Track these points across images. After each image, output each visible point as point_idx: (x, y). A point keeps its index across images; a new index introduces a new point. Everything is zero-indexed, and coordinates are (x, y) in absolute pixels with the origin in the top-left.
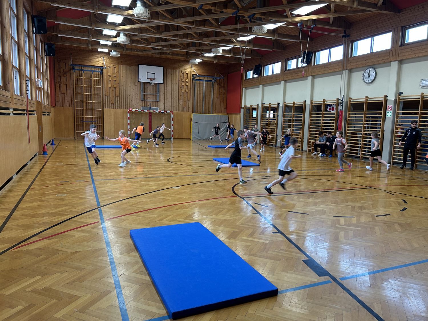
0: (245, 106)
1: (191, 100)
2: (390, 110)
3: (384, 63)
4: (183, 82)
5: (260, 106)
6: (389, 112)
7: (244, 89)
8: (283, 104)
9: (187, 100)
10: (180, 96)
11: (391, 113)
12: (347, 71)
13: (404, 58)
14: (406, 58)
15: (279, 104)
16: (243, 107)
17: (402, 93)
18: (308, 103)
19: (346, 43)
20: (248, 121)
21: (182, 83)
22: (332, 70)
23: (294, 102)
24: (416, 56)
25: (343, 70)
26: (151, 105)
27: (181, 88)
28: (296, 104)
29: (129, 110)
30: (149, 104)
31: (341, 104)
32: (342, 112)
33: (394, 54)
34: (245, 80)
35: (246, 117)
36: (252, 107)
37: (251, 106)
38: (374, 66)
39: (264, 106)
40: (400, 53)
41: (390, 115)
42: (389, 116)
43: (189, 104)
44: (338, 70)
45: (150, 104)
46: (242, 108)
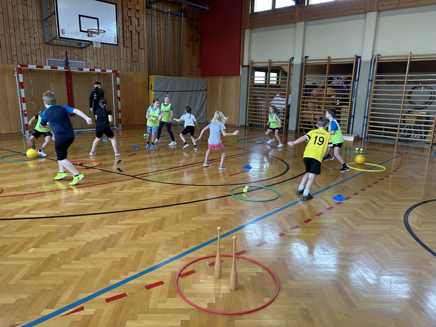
1: (146, 47)
4: (130, 9)
5: (298, 61)
7: (247, 32)
8: (372, 58)
9: (139, 48)
10: (127, 38)
16: (246, 63)
21: (129, 12)
26: (69, 56)
27: (127, 22)
29: (19, 67)
30: (64, 54)
34: (251, 14)
36: (273, 64)
37: (270, 62)
43: (143, 55)
45: (66, 52)
46: (243, 66)
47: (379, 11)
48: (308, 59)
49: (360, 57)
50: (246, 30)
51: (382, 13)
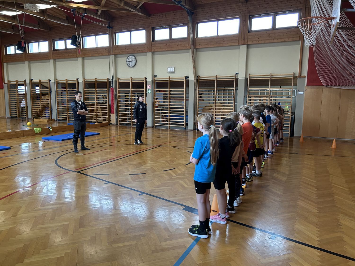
0: (9, 81)
3: (142, 52)
5: (28, 81)
8: (55, 81)
11: (150, 90)
12: (113, 56)
13: (156, 50)
14: (156, 51)
15: (50, 81)
16: (6, 82)
17: (156, 76)
18: (81, 81)
19: (111, 33)
20: (13, 96)
22: (101, 54)
23: (66, 79)
24: (164, 50)
25: (110, 55)
28: (68, 81)
31: (112, 83)
32: (112, 89)
33: (148, 47)
34: (5, 55)
35: (11, 92)
36: (18, 82)
38: (134, 54)
39: (32, 82)
40: (153, 47)
42: (149, 92)
44: (106, 55)
47: (55, 60)
48: (34, 80)
49: (51, 80)
50: (4, 64)
51: (57, 60)
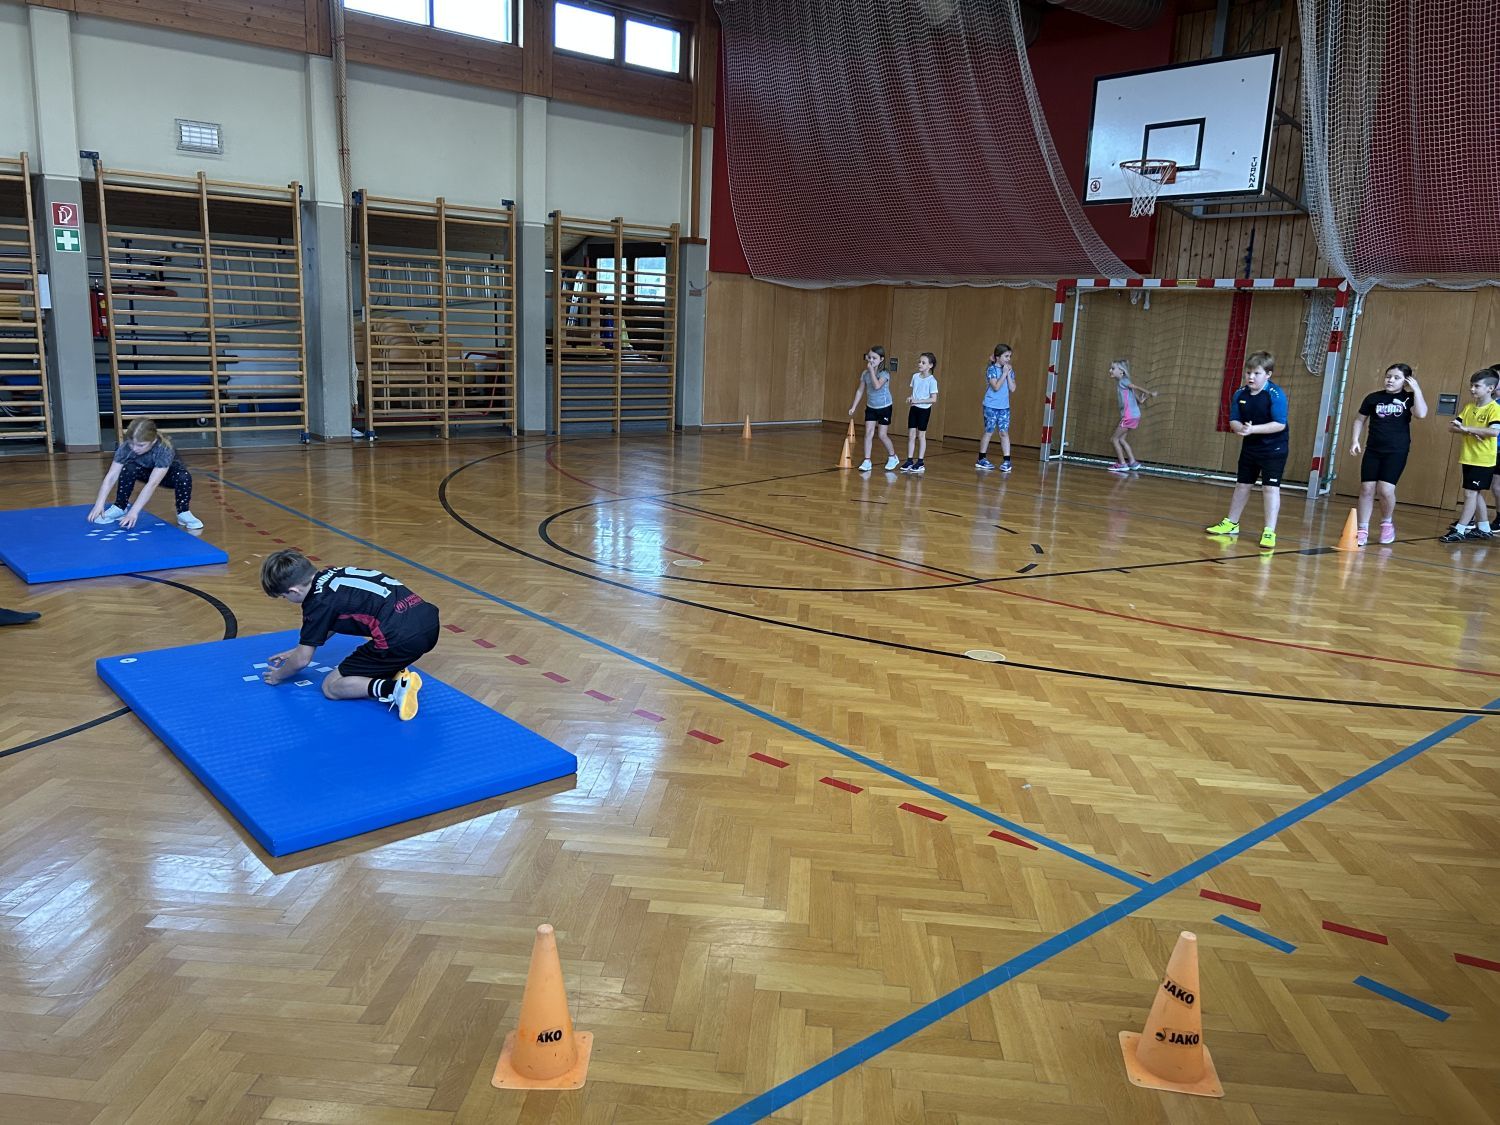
2: (66, 221)
6: (67, 234)
11: (73, 235)
14: (110, 14)
17: (100, 156)
24: (160, 22)
41: (75, 247)
42: (66, 248)
